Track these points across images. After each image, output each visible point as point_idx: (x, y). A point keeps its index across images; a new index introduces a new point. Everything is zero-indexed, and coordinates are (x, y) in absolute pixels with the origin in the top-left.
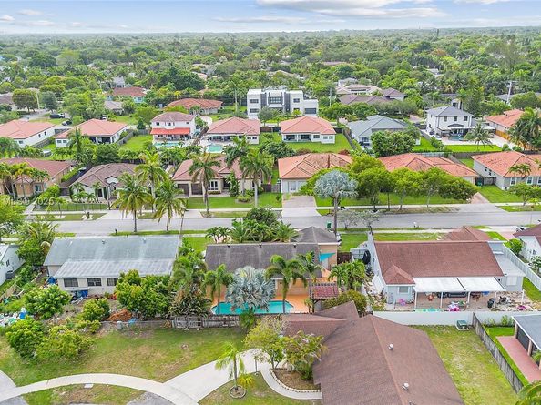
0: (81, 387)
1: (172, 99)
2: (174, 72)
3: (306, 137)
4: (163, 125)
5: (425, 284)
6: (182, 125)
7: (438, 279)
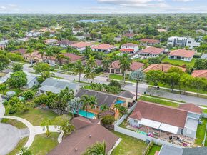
0: (16, 120)
1: (142, 38)
2: (147, 28)
3: (179, 58)
4: (125, 48)
5: (145, 122)
6: (131, 48)
7: (152, 121)
